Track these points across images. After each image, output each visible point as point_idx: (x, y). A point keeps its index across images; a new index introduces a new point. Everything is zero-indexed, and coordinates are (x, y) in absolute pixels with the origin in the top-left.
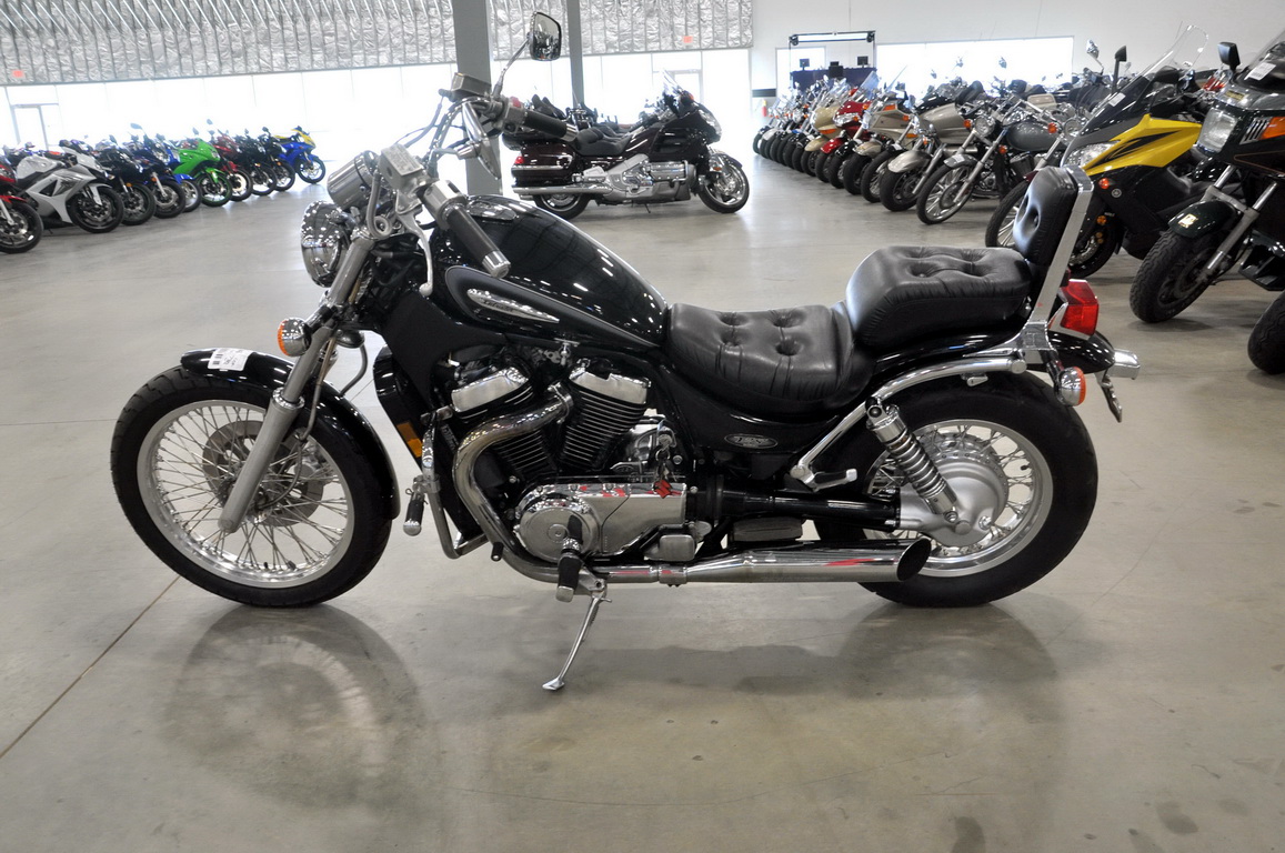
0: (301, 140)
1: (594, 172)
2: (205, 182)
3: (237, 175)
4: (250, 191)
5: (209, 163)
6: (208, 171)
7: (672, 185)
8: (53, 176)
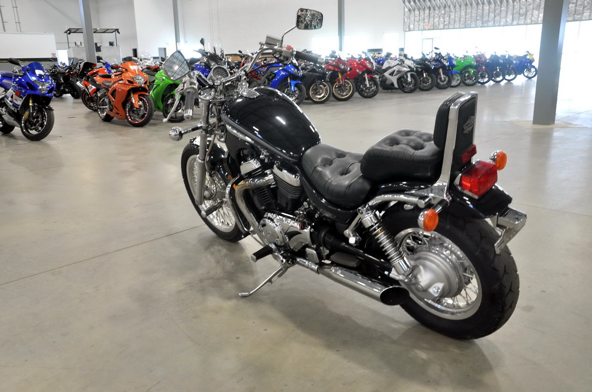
0: (528, 57)
4: (490, 80)
6: (469, 70)
8: (394, 68)
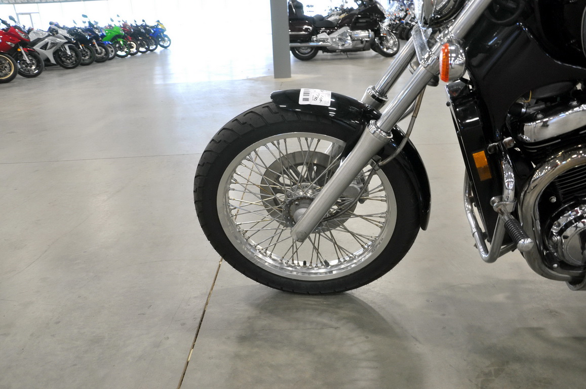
0: (160, 27)
1: (322, 36)
2: (117, 45)
3: (132, 43)
4: (138, 51)
5: (119, 36)
6: (119, 40)
7: (362, 42)
8: (46, 40)
